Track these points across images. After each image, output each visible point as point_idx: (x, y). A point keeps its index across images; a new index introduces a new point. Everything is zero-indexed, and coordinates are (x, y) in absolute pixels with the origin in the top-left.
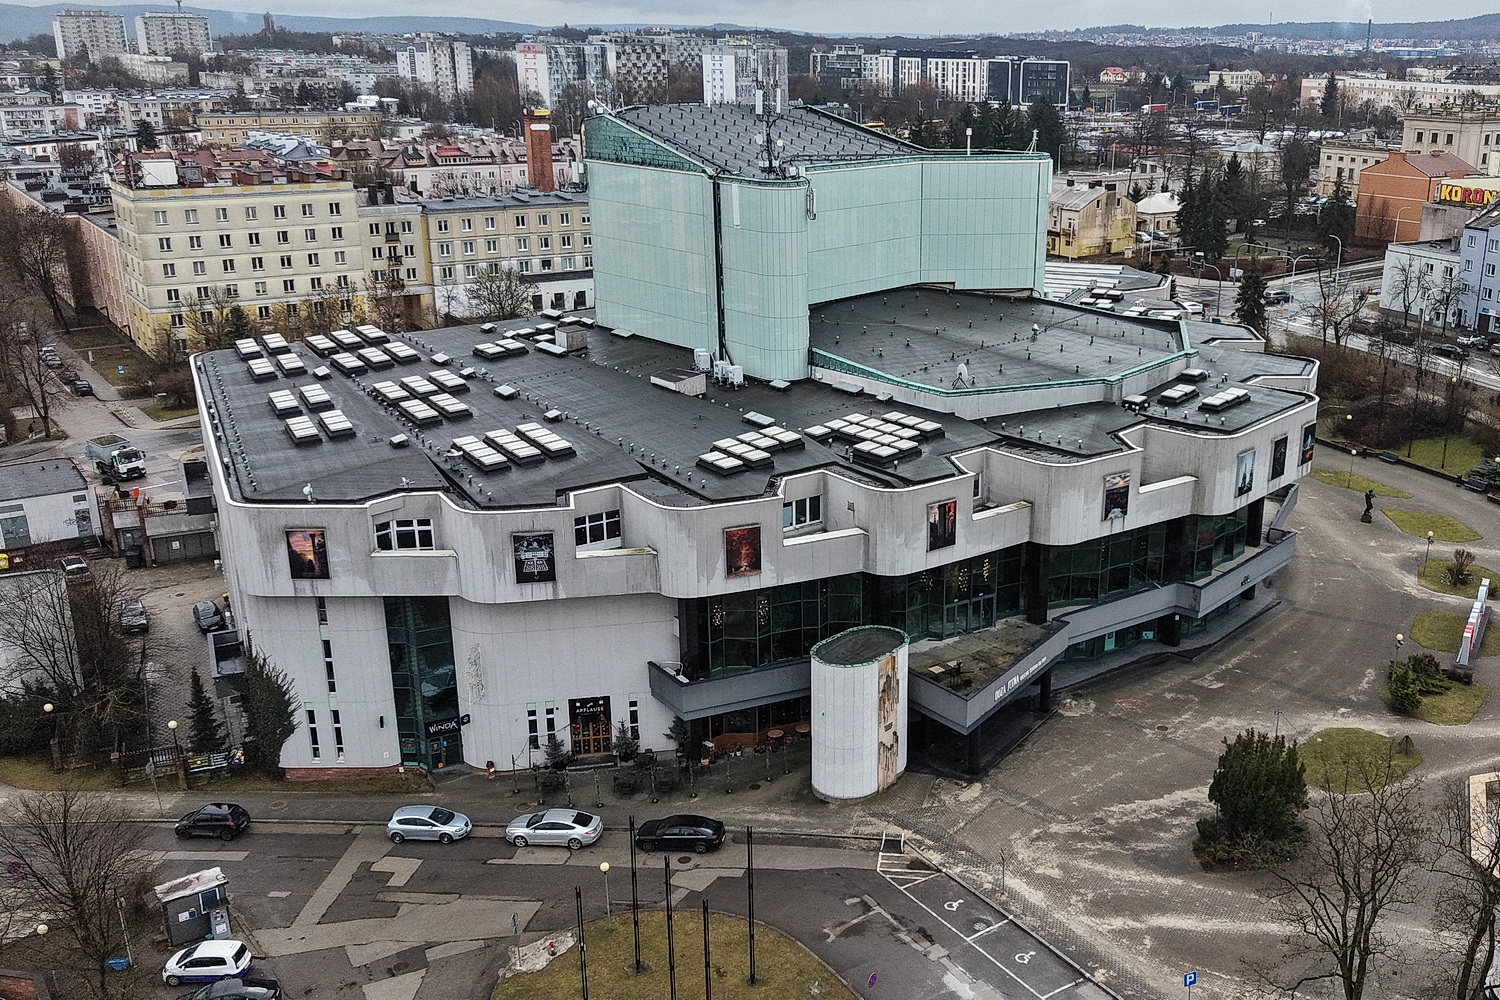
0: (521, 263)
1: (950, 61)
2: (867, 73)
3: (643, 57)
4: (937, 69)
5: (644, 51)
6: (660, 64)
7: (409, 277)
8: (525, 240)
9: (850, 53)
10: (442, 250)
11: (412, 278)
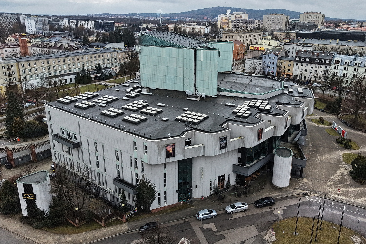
0: (44, 74)
1: (84, 21)
2: (60, 24)
3: (5, 20)
4: (80, 23)
5: (5, 18)
6: (10, 22)
7: (14, 80)
8: (44, 68)
9: (56, 19)
10: (23, 72)
11: (15, 80)
